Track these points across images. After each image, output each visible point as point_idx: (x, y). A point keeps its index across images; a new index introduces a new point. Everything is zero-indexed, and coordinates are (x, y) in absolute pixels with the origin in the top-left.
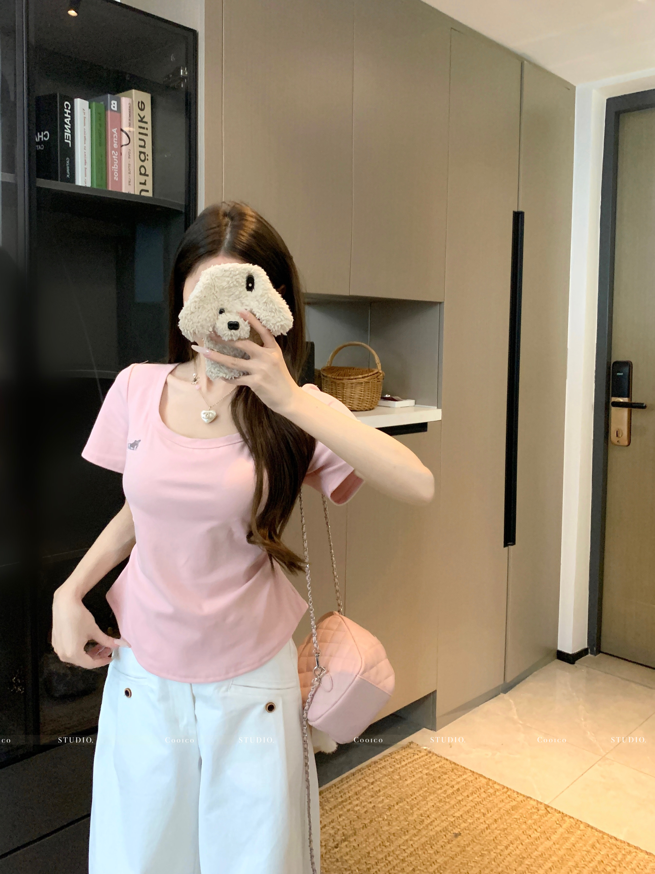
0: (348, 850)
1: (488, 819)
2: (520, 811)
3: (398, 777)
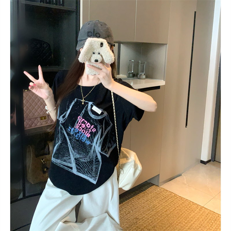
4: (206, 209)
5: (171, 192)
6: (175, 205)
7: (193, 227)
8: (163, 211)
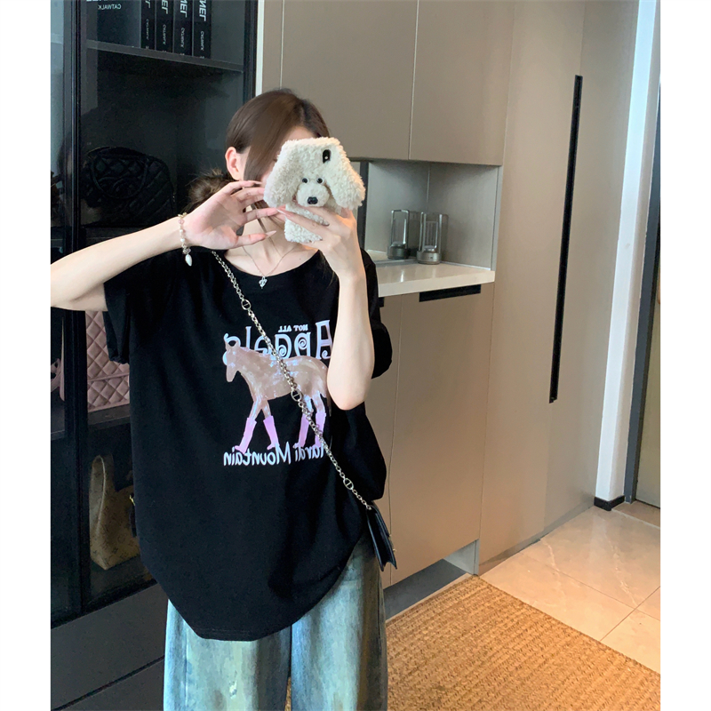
0: (420, 679)
1: (545, 653)
2: (575, 647)
3: (462, 609)
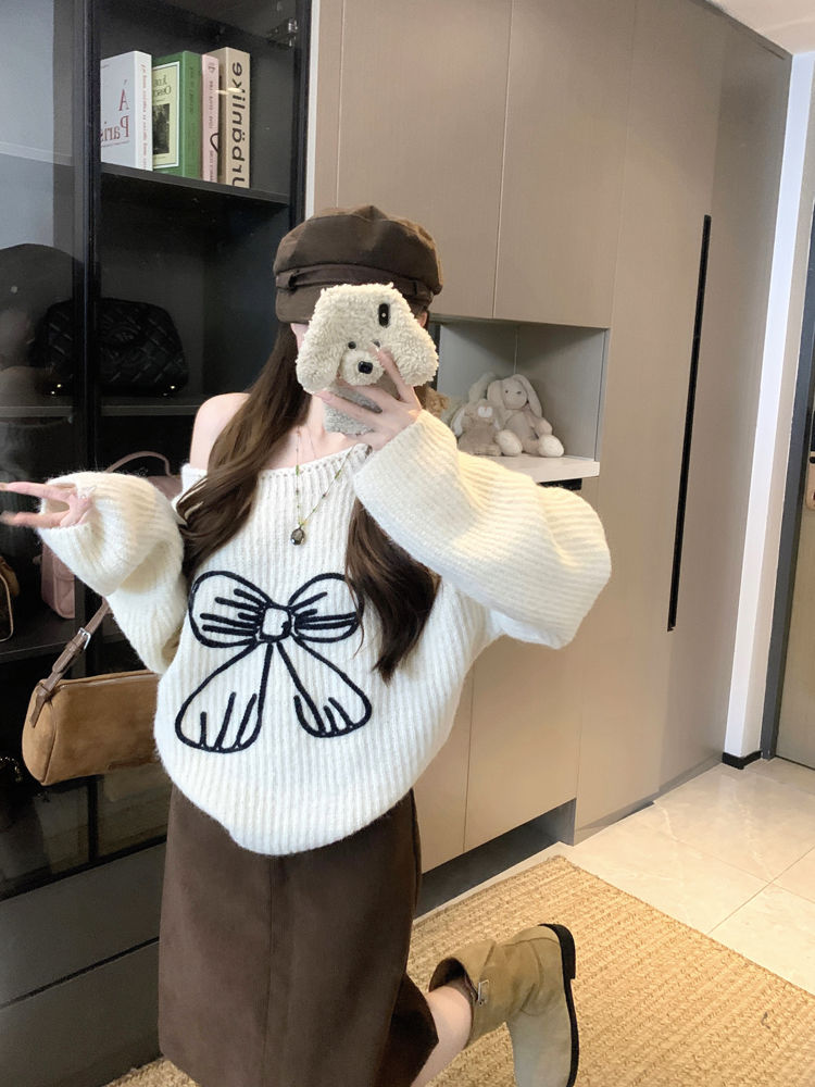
1: (641, 951)
2: (680, 945)
3: (538, 896)
4: (761, 971)
5: (632, 897)
6: (642, 947)
7: (701, 1036)
8: (594, 969)
